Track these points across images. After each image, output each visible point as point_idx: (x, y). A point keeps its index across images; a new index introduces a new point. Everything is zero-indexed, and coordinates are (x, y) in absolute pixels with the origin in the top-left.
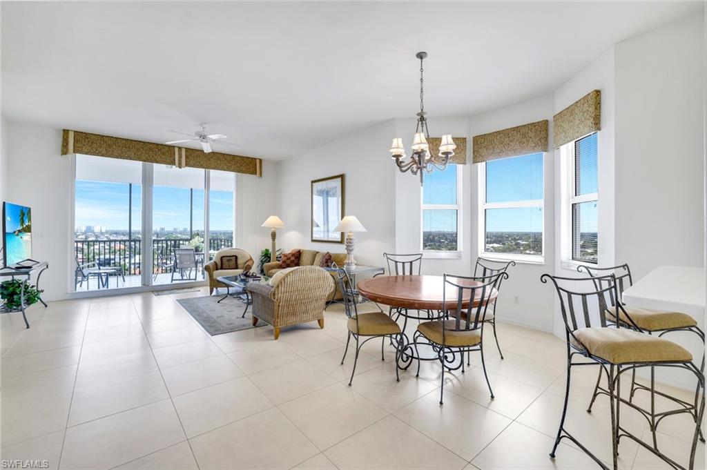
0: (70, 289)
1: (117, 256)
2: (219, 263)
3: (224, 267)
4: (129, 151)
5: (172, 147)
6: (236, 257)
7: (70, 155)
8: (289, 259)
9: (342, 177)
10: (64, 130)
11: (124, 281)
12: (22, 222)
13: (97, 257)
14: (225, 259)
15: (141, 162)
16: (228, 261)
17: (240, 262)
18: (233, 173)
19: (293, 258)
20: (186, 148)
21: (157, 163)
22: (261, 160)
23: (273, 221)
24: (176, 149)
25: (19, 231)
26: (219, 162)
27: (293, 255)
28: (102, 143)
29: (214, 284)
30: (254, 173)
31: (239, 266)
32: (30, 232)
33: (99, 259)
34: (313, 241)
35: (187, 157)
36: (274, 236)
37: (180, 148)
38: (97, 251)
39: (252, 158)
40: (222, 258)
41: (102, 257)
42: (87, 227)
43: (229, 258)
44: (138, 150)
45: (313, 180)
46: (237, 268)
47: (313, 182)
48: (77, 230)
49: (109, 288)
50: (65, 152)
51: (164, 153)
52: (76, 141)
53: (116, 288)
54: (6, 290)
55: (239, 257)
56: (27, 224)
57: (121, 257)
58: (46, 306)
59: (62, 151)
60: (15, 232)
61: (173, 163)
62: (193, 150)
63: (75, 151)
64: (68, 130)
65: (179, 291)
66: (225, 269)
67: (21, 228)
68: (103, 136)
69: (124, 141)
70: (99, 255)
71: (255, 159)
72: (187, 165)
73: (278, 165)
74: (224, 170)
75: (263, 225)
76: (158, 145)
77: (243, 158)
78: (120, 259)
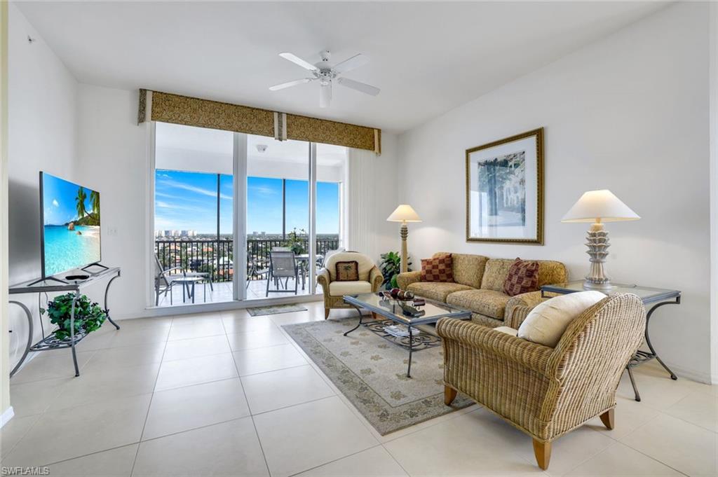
0: (150, 303)
1: (205, 258)
2: (333, 271)
3: (341, 278)
4: (218, 118)
5: (269, 113)
6: (356, 264)
7: (148, 123)
8: (434, 267)
9: (539, 134)
10: (141, 90)
11: (212, 290)
12: (82, 209)
13: (190, 259)
14: (341, 267)
15: (233, 132)
16: (346, 269)
17: (363, 270)
18: (345, 147)
19: (442, 267)
20: (287, 114)
21: (252, 133)
22: (379, 131)
23: (403, 212)
24: (276, 115)
25: (76, 223)
26: (328, 133)
27: (442, 261)
28: (186, 107)
29: (332, 302)
30: (372, 148)
31: (360, 277)
32: (99, 224)
33: (192, 260)
34: (469, 240)
35: (289, 126)
36: (404, 233)
37: (280, 114)
38: (189, 253)
39: (369, 128)
40: (337, 264)
41: (195, 258)
42: (182, 232)
43: (346, 265)
44: (229, 116)
45: (468, 148)
46: (357, 279)
47: (468, 152)
48: (175, 234)
49: (196, 303)
50: (141, 119)
51: (260, 121)
52: (155, 104)
53: (203, 303)
54: (57, 310)
55: (360, 264)
56: (90, 212)
57: (210, 258)
58: (118, 328)
59: (139, 118)
60: (67, 224)
61: (271, 134)
62: (295, 116)
63: (154, 118)
64: (145, 90)
65: (280, 310)
66: (342, 281)
67: (78, 218)
68: (187, 98)
69: (212, 105)
70: (192, 256)
71: (373, 129)
72: (289, 136)
73: (402, 137)
74: (335, 143)
75: (390, 219)
76: (253, 109)
77: (357, 127)
78: (208, 261)
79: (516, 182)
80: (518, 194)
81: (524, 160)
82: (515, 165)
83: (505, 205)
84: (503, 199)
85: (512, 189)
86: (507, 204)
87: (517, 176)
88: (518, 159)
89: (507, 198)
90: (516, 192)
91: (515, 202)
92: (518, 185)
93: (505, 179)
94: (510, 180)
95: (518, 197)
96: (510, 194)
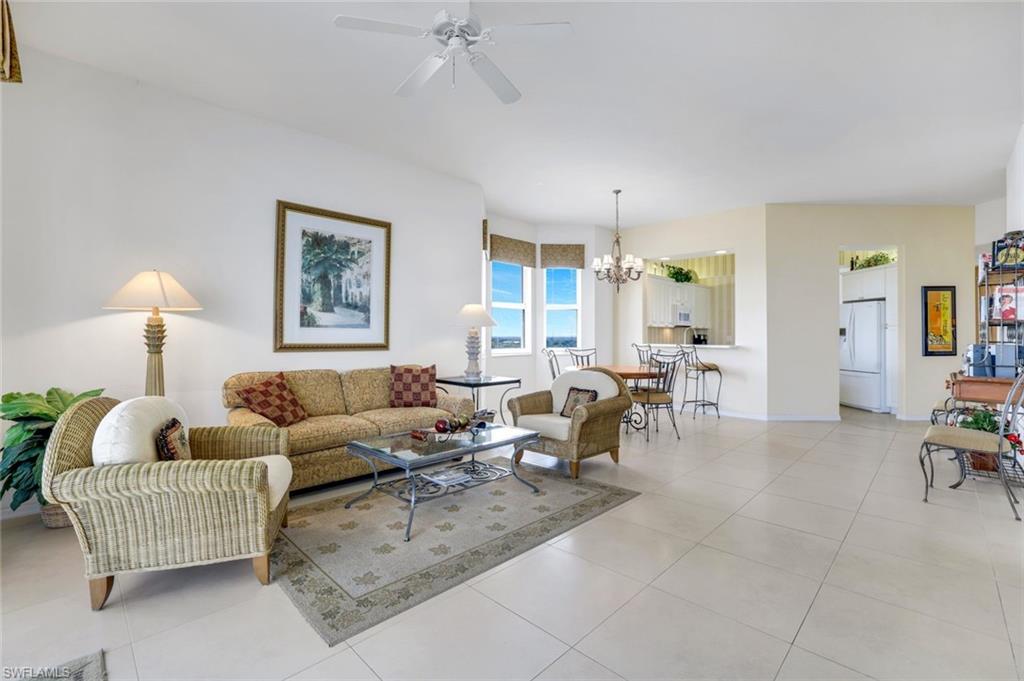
6: (179, 424)
9: (387, 228)
16: (182, 442)
40: (161, 437)
79: (359, 274)
80: (361, 289)
81: (370, 251)
82: (359, 252)
83: (344, 301)
84: (341, 292)
85: (354, 282)
86: (347, 299)
87: (361, 267)
88: (363, 247)
89: (347, 292)
90: (359, 286)
91: (358, 298)
92: (360, 278)
93: (344, 266)
94: (351, 269)
95: (361, 293)
96: (350, 287)
